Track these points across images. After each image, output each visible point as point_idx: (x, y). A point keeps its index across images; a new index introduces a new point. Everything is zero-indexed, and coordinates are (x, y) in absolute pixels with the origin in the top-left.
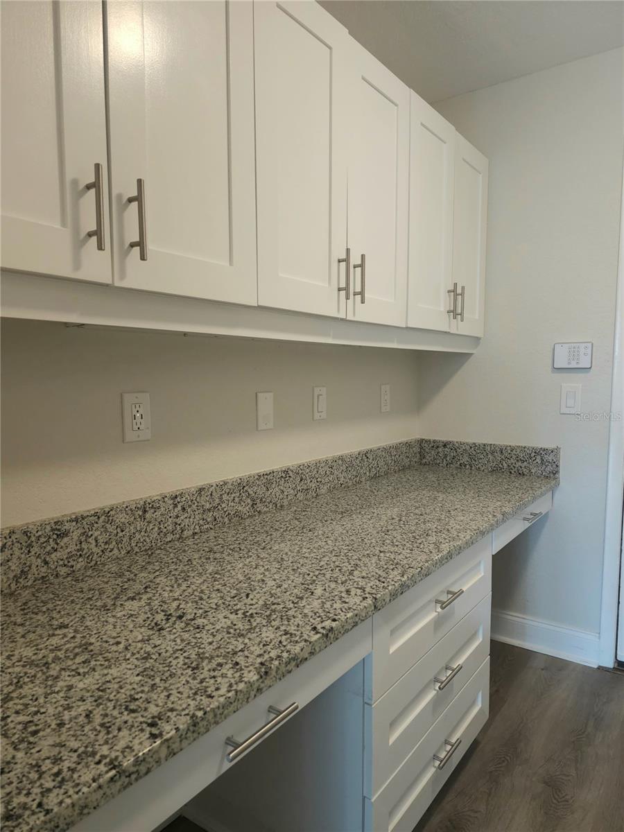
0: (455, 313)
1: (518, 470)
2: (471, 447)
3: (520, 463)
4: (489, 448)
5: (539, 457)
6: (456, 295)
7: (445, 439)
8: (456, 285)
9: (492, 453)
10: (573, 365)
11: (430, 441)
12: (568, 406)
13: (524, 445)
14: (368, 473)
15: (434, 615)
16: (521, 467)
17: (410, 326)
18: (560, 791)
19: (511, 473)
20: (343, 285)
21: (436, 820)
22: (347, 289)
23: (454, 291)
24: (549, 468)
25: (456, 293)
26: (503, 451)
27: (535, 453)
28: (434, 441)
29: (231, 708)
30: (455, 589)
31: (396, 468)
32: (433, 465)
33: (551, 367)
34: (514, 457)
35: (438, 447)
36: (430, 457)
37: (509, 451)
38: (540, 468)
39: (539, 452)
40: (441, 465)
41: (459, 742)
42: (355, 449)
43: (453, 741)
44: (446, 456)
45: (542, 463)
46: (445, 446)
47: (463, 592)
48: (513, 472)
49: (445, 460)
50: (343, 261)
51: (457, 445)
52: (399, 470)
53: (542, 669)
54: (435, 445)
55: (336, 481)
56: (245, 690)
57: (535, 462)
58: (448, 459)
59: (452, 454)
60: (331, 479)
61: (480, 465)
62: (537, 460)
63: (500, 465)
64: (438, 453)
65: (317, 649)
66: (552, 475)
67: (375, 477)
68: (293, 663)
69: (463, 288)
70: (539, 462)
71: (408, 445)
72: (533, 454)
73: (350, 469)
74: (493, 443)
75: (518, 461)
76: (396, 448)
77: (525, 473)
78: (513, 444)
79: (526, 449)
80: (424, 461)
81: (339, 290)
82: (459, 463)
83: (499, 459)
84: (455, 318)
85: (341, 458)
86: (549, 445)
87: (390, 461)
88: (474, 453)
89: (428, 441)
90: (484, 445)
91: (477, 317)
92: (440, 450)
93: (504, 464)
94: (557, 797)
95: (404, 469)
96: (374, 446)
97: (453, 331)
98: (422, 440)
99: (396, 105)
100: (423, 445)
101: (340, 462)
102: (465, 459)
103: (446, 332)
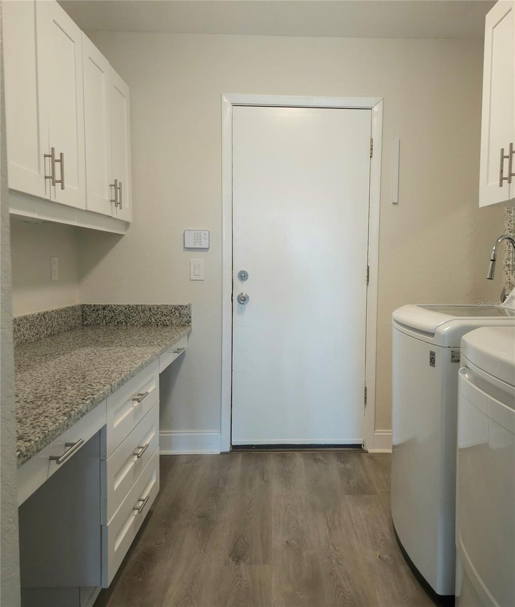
0: (117, 202)
1: (163, 323)
2: (126, 308)
3: (164, 318)
4: (140, 308)
5: (177, 312)
6: (116, 188)
7: (103, 303)
8: (116, 181)
9: (143, 311)
10: (198, 246)
11: (90, 305)
12: (195, 274)
13: (166, 304)
14: (45, 331)
15: (131, 409)
16: (165, 320)
17: (88, 209)
18: (209, 518)
19: (158, 325)
20: (49, 174)
21: (134, 556)
22: (53, 177)
23: (115, 186)
24: (185, 319)
25: (116, 186)
26: (152, 310)
27: (175, 309)
28: (95, 306)
29: (58, 433)
30: (144, 392)
31: (66, 328)
32: (95, 325)
33: (182, 248)
34: (160, 313)
35: (98, 310)
36: (91, 319)
37: (156, 309)
38: (178, 320)
39: (177, 308)
40: (101, 325)
41: (148, 498)
42: (35, 312)
43: (144, 497)
44: (105, 317)
45: (180, 316)
46: (104, 309)
47: (148, 393)
48: (159, 324)
49: (104, 320)
50: (49, 156)
51: (114, 307)
52: (68, 330)
53: (186, 463)
54: (95, 309)
55: (23, 337)
56: (62, 423)
57: (175, 315)
58: (107, 319)
59: (110, 315)
60: (19, 335)
61: (133, 322)
62: (176, 314)
63: (149, 320)
64: (98, 315)
65: (89, 410)
66: (187, 324)
67: (51, 335)
68: (80, 414)
69: (120, 184)
70: (178, 315)
71: (73, 309)
72: (173, 310)
73: (32, 327)
74: (143, 304)
75: (162, 315)
76: (65, 310)
77: (168, 324)
78: (158, 304)
79: (168, 307)
80: (86, 322)
81: (46, 177)
82: (116, 322)
83: (149, 316)
84: (116, 206)
85: (26, 318)
86: (184, 303)
87: (61, 322)
88: (129, 313)
89: (89, 306)
90: (137, 306)
91: (128, 207)
92: (100, 312)
93: (153, 319)
94: (207, 521)
95: (71, 329)
96: (49, 309)
97: (114, 216)
98: (83, 305)
99: (73, 42)
100: (85, 309)
101: (25, 321)
102: (122, 318)
103: (109, 217)
